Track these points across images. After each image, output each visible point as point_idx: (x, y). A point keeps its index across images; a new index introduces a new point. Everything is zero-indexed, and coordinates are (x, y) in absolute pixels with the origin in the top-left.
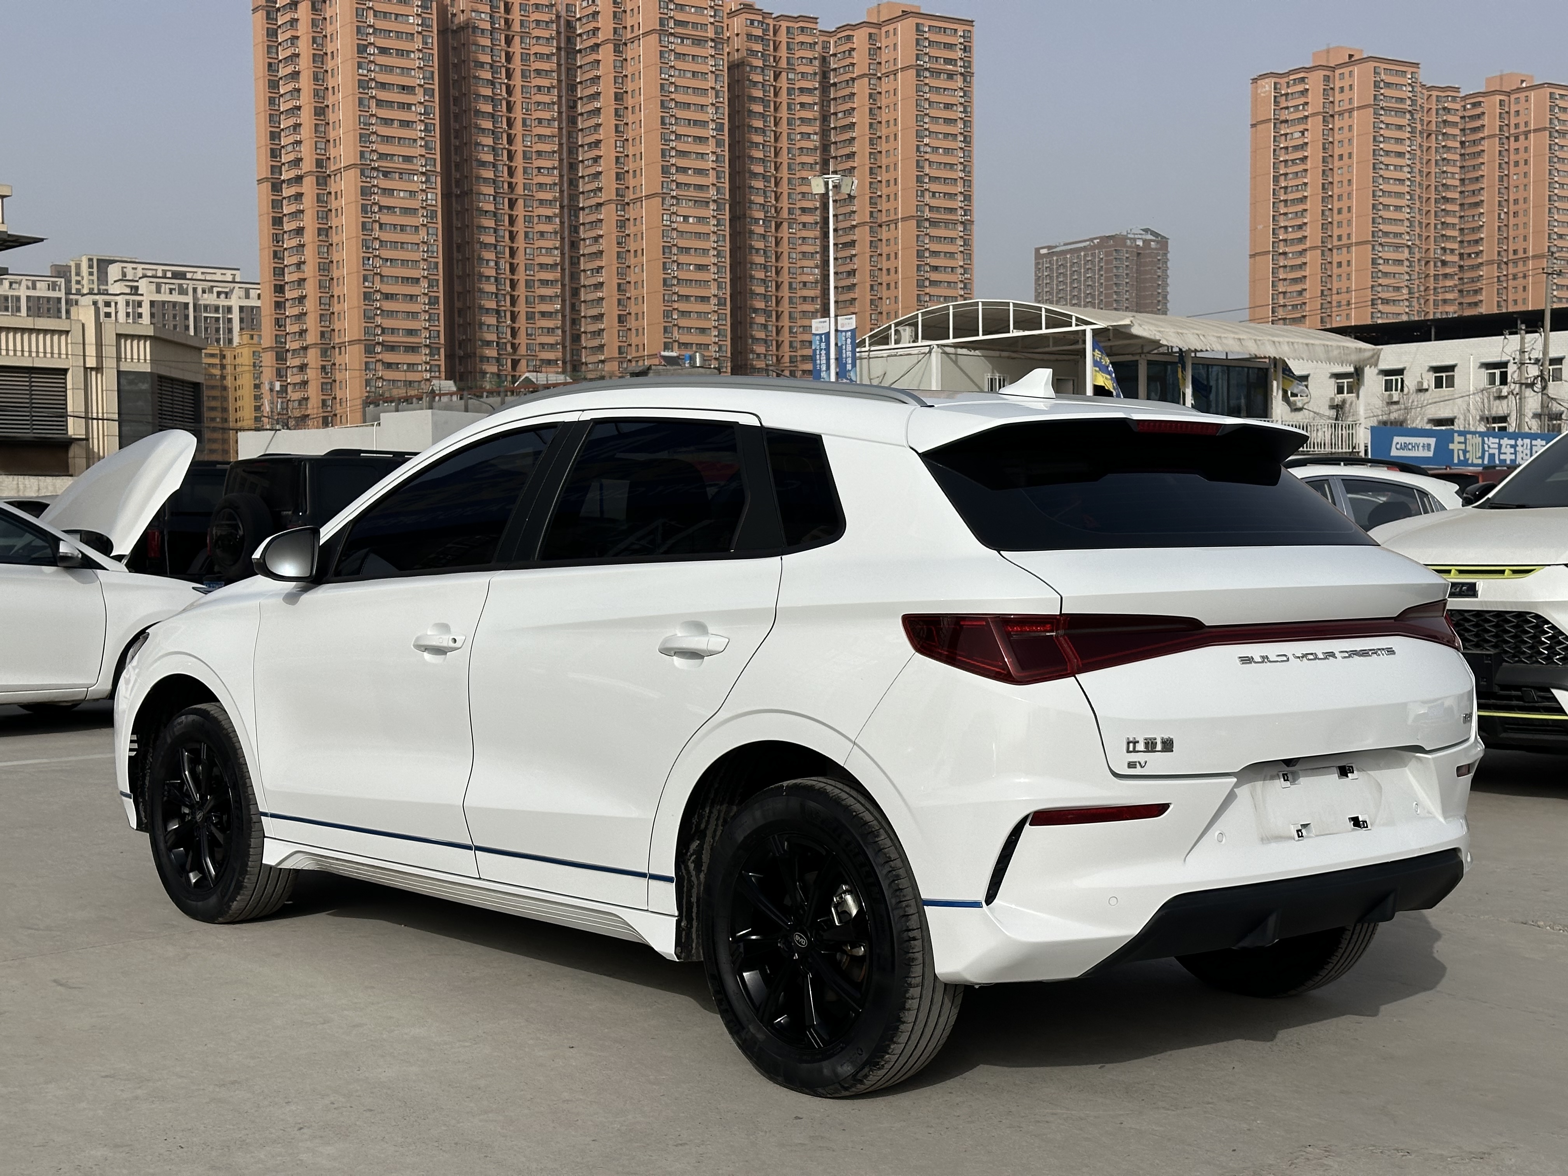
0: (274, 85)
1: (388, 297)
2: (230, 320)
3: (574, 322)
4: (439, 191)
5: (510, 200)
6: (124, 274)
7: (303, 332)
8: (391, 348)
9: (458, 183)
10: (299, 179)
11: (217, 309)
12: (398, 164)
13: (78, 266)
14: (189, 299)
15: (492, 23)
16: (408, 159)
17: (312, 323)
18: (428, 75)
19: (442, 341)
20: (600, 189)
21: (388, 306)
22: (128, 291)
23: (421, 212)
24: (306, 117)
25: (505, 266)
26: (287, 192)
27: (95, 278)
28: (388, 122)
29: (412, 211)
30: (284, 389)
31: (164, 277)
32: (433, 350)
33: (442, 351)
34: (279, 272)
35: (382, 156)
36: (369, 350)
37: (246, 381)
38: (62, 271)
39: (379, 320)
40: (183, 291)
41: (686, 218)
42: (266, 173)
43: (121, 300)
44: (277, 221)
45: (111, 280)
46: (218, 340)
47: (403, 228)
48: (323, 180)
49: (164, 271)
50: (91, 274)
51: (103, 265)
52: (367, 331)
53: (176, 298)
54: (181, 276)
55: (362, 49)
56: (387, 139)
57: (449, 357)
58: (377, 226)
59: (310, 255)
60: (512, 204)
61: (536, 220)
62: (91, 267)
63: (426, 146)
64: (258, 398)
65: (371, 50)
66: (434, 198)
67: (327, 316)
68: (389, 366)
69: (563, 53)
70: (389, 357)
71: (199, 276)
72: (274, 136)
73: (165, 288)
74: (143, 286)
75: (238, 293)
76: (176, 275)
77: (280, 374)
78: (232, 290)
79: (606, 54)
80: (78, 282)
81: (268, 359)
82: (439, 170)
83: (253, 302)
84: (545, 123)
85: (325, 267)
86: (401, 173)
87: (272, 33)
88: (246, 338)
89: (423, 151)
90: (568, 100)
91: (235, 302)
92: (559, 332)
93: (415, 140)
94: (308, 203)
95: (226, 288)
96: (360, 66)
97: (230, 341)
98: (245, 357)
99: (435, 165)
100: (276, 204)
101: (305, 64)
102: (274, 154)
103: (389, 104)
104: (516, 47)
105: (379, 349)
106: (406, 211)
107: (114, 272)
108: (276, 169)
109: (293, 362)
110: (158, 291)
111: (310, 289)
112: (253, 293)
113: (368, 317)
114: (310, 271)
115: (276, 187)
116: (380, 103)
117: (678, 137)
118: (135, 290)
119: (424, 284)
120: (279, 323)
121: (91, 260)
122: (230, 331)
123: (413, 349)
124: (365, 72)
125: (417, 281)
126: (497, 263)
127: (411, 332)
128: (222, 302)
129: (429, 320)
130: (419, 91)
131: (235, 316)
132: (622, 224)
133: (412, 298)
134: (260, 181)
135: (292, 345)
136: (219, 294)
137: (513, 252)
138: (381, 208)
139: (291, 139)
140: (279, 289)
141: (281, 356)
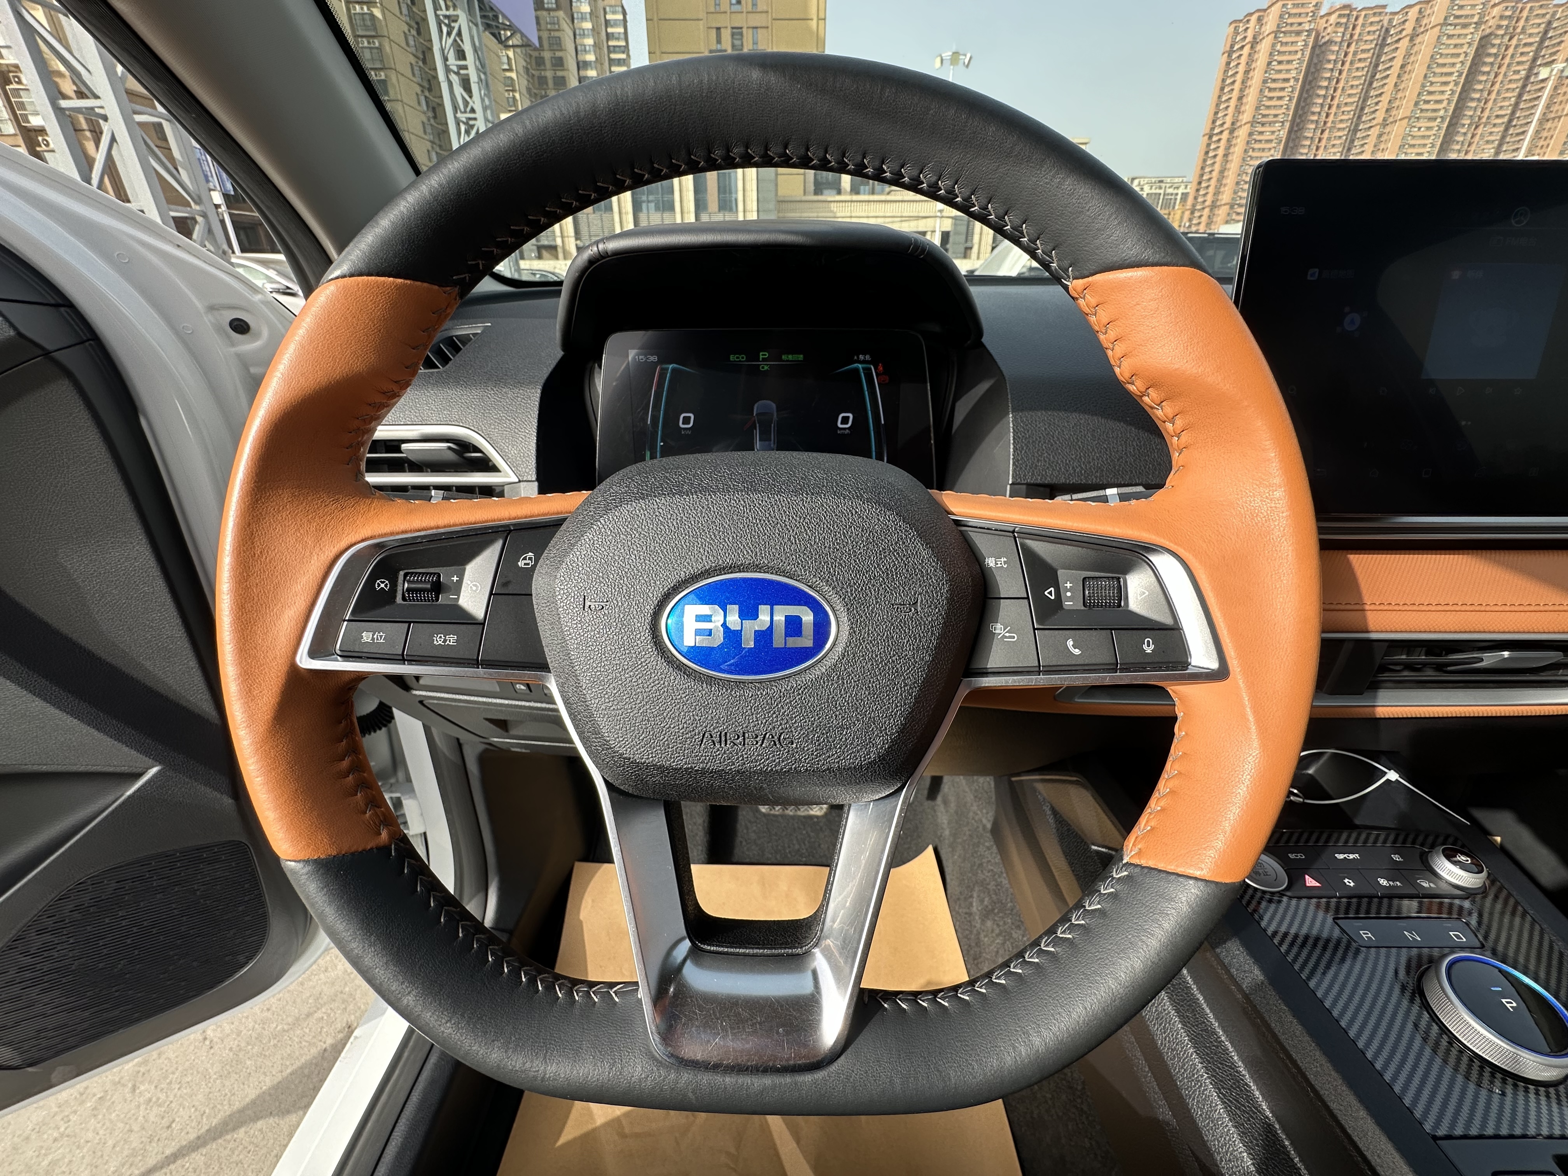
2: (1176, 199)
4: (1286, 130)
5: (1322, 130)
7: (1205, 201)
9: (1298, 125)
10: (1221, 132)
11: (1172, 194)
12: (1271, 119)
15: (1343, 37)
16: (1276, 116)
17: (1209, 198)
18: (1299, 71)
20: (1374, 119)
24: (1233, 103)
26: (1215, 138)
28: (1271, 98)
29: (1270, 141)
34: (1202, 176)
35: (1264, 116)
36: (1232, 207)
40: (1160, 188)
41: (1420, 128)
42: (1208, 131)
44: (1206, 153)
47: (1263, 150)
48: (1232, 131)
52: (1233, 199)
53: (1158, 191)
54: (1163, 182)
55: (1269, 63)
56: (1268, 107)
59: (1217, 167)
60: (1323, 132)
63: (1287, 108)
65: (1274, 63)
66: (1283, 134)
67: (1217, 193)
69: (1378, 47)
71: (1169, 181)
72: (1216, 113)
75: (1183, 187)
78: (1180, 186)
79: (1404, 44)
81: (1187, 214)
82: (1290, 119)
83: (1188, 190)
84: (1355, 87)
85: (1222, 171)
86: (1270, 123)
87: (1228, 64)
88: (1181, 206)
89: (1284, 111)
90: (1372, 73)
91: (1180, 191)
93: (1282, 106)
94: (1223, 144)
95: (1176, 185)
96: (1266, 72)
97: (1174, 208)
99: (1288, 117)
100: (1209, 145)
101: (1239, 76)
102: (1214, 122)
103: (1275, 89)
104: (1352, 48)
105: (1236, 206)
106: (1268, 141)
108: (1213, 129)
109: (1197, 214)
110: (1151, 189)
111: (1213, 182)
112: (1188, 186)
113: (1235, 193)
114: (1215, 174)
115: (1210, 137)
116: (1270, 90)
117: (1432, 83)
120: (1196, 198)
122: (1175, 203)
124: (1268, 75)
128: (1175, 191)
130: (1292, 81)
131: (1179, 197)
132: (1380, 135)
134: (1204, 135)
135: (1198, 207)
136: (1175, 188)
140: (1200, 183)
141: (1192, 213)
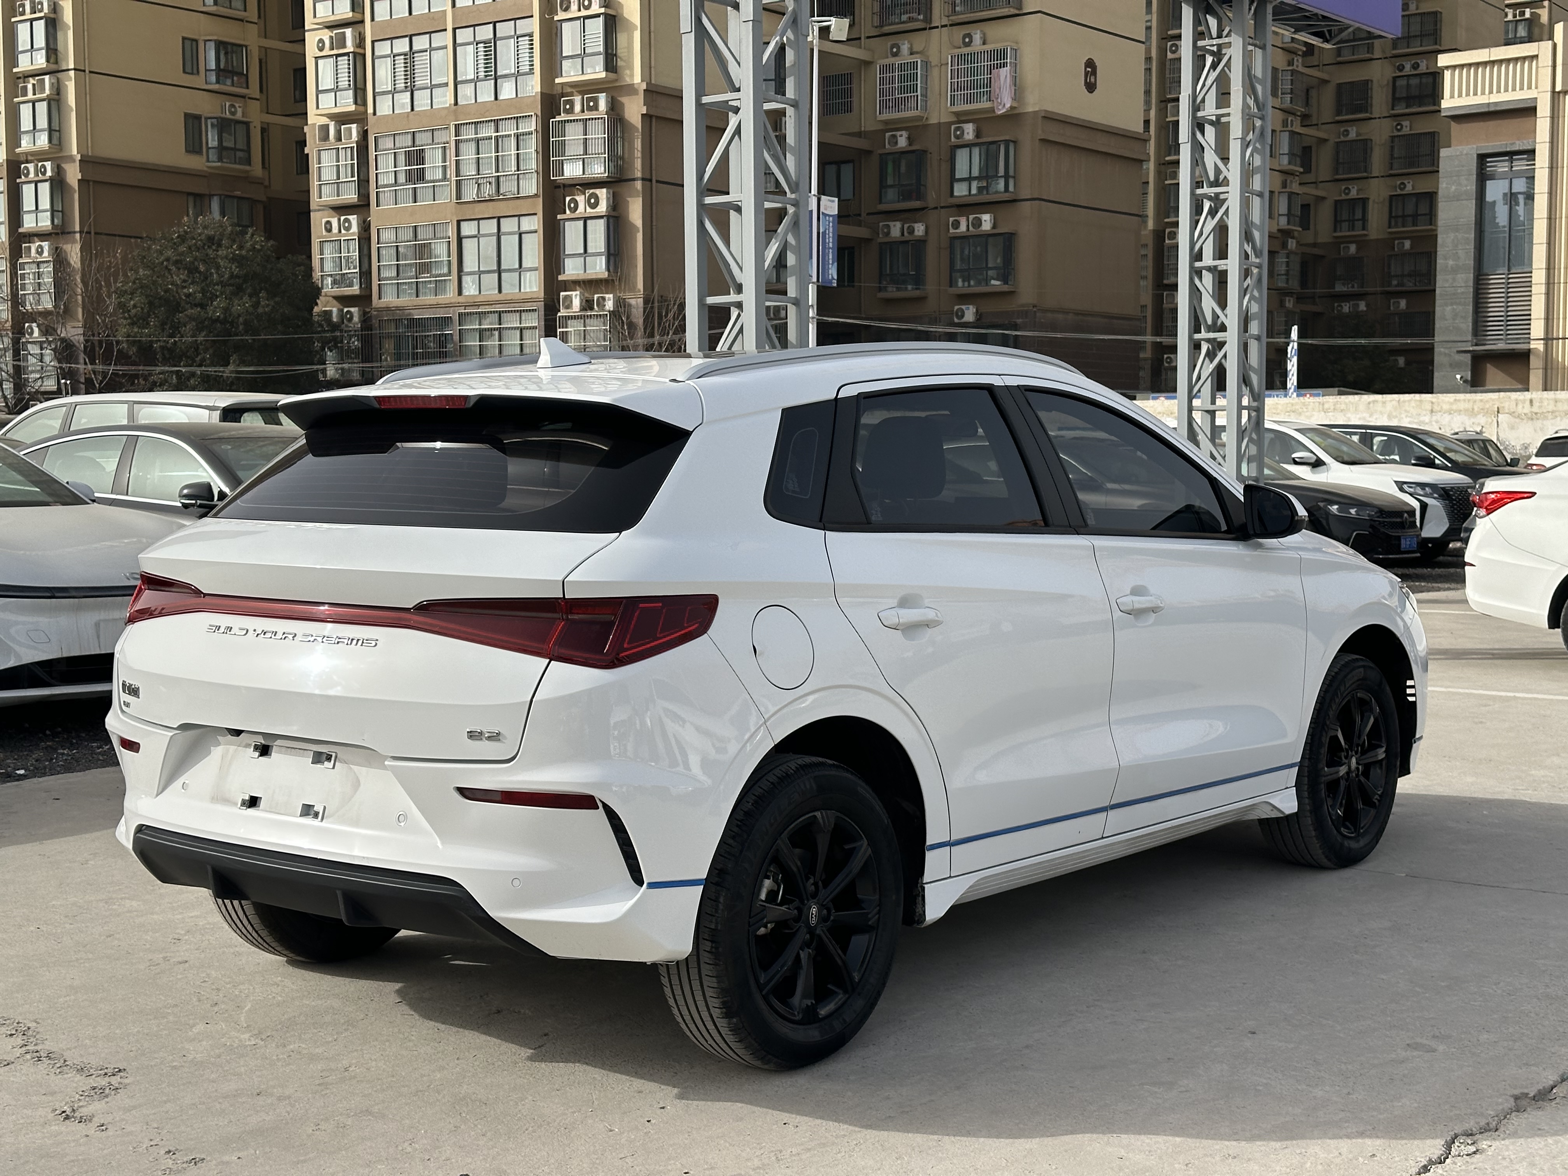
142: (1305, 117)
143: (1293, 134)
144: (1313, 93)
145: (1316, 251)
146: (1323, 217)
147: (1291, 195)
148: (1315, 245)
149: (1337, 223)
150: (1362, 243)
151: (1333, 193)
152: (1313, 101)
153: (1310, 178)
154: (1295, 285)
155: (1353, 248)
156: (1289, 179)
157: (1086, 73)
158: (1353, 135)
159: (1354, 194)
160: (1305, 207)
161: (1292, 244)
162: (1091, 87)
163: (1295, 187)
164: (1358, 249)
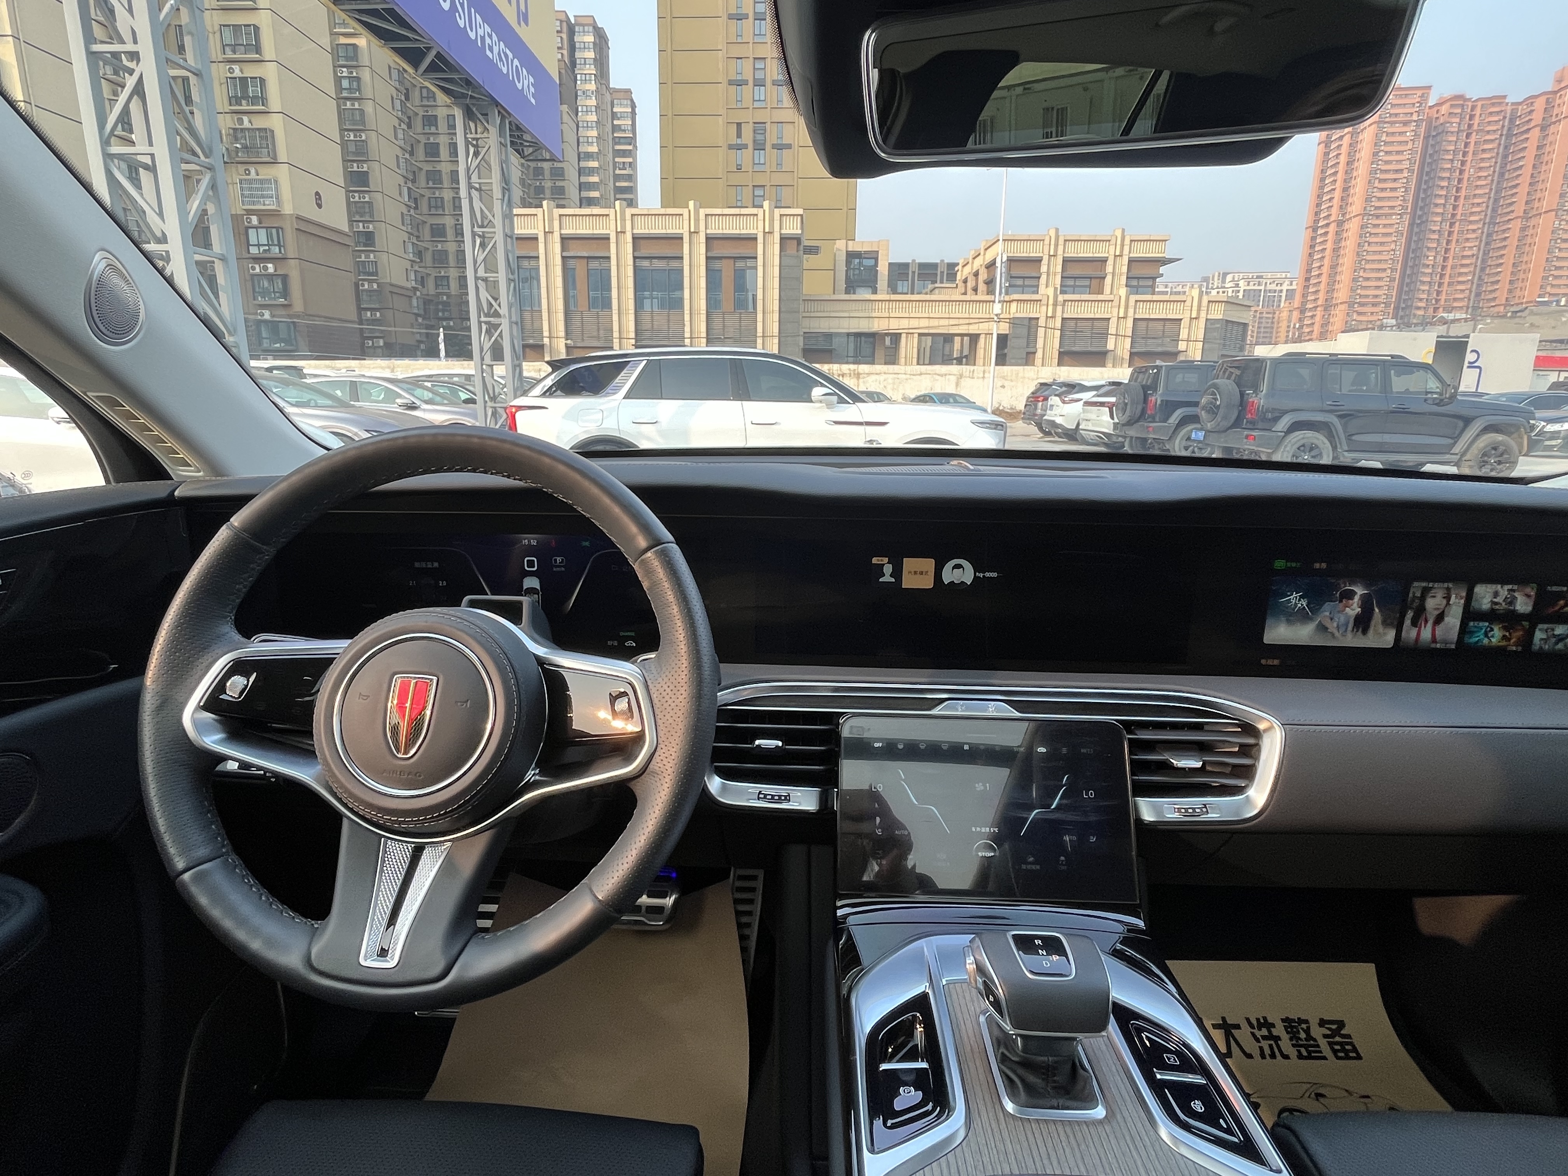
0: (1323, 180)
1: (1368, 279)
2: (1281, 296)
3: (1479, 285)
4: (1407, 223)
5: (1451, 223)
6: (1234, 278)
7: (1316, 300)
8: (1361, 305)
9: (1420, 217)
10: (1327, 225)
11: (1275, 291)
12: (1386, 211)
13: (1213, 277)
14: (1262, 288)
15: (1459, 127)
17: (1321, 296)
18: (1413, 161)
19: (1394, 300)
20: (1512, 211)
21: (1365, 284)
22: (1234, 285)
23: (1394, 234)
24: (1338, 194)
25: (1440, 259)
26: (1320, 231)
27: (1220, 281)
28: (1383, 190)
29: (1389, 235)
30: (1301, 327)
31: (1252, 278)
32: (1387, 305)
33: (1392, 305)
34: (1309, 271)
35: (1377, 208)
36: (1351, 306)
37: (1284, 325)
38: (1206, 280)
39: (1359, 291)
40: (1259, 285)
42: (1310, 224)
43: (1230, 290)
44: (1312, 247)
45: (1227, 281)
46: (1273, 306)
47: (1382, 244)
48: (1340, 223)
49: (1253, 276)
50: (1219, 279)
51: (1225, 275)
52: (1351, 297)
53: (1256, 287)
54: (1261, 277)
55: (1375, 154)
56: (1380, 199)
57: (1396, 308)
58: (1366, 244)
59: (1327, 262)
60: (1452, 225)
61: (1465, 232)
62: (1219, 276)
63: (1404, 200)
64: (1288, 332)
65: (1381, 154)
66: (1404, 227)
67: (1330, 290)
68: (1359, 314)
69: (1503, 138)
70: (1361, 309)
71: (1269, 277)
72: (1318, 205)
73: (1252, 283)
74: (1241, 283)
75: (1287, 282)
76: (1258, 277)
77: (1300, 320)
78: (1284, 282)
80: (1212, 284)
81: (1296, 315)
82: (1409, 211)
83: (1294, 287)
84: (1483, 178)
85: (1334, 267)
86: (1386, 216)
87: (1326, 154)
88: (1287, 304)
90: (1501, 164)
91: (1285, 287)
92: (1468, 292)
93: (1398, 198)
94: (1331, 237)
95: (1281, 281)
96: (1373, 163)
97: (1279, 306)
98: (1285, 315)
99: (1407, 209)
100: (1313, 239)
101: (1341, 168)
102: (1316, 214)
104: (1473, 139)
105: (1356, 306)
106: (1385, 235)
107: (1229, 278)
108: (1316, 221)
109: (1308, 314)
111: (1324, 279)
112: (1294, 283)
113: (1353, 290)
114: (1325, 270)
118: (1237, 285)
119: (1389, 271)
120: (1304, 296)
121: (1219, 273)
122: (1280, 301)
123: (1374, 305)
124: (1375, 166)
125: (1385, 270)
126: (1435, 257)
127: (1376, 296)
128: (1279, 288)
129: (1388, 290)
131: (1284, 294)
132: (1523, 229)
133: (1380, 279)
134: (1306, 228)
136: (1277, 284)
137: (1447, 251)
138: (1371, 234)
139: (1327, 205)
140: (1307, 279)
141: (1302, 311)
142: (418, 237)
143: (413, 243)
144: (420, 227)
145: (430, 298)
146: (431, 283)
147: (416, 271)
148: (428, 295)
149: (437, 286)
150: (449, 296)
151: (434, 273)
152: (421, 230)
153: (423, 264)
154: (422, 312)
155: (445, 298)
156: (414, 264)
157: (316, 199)
158: (440, 247)
159: (443, 274)
160: (422, 278)
161: (418, 293)
162: (320, 206)
163: (416, 268)
164: (447, 298)
